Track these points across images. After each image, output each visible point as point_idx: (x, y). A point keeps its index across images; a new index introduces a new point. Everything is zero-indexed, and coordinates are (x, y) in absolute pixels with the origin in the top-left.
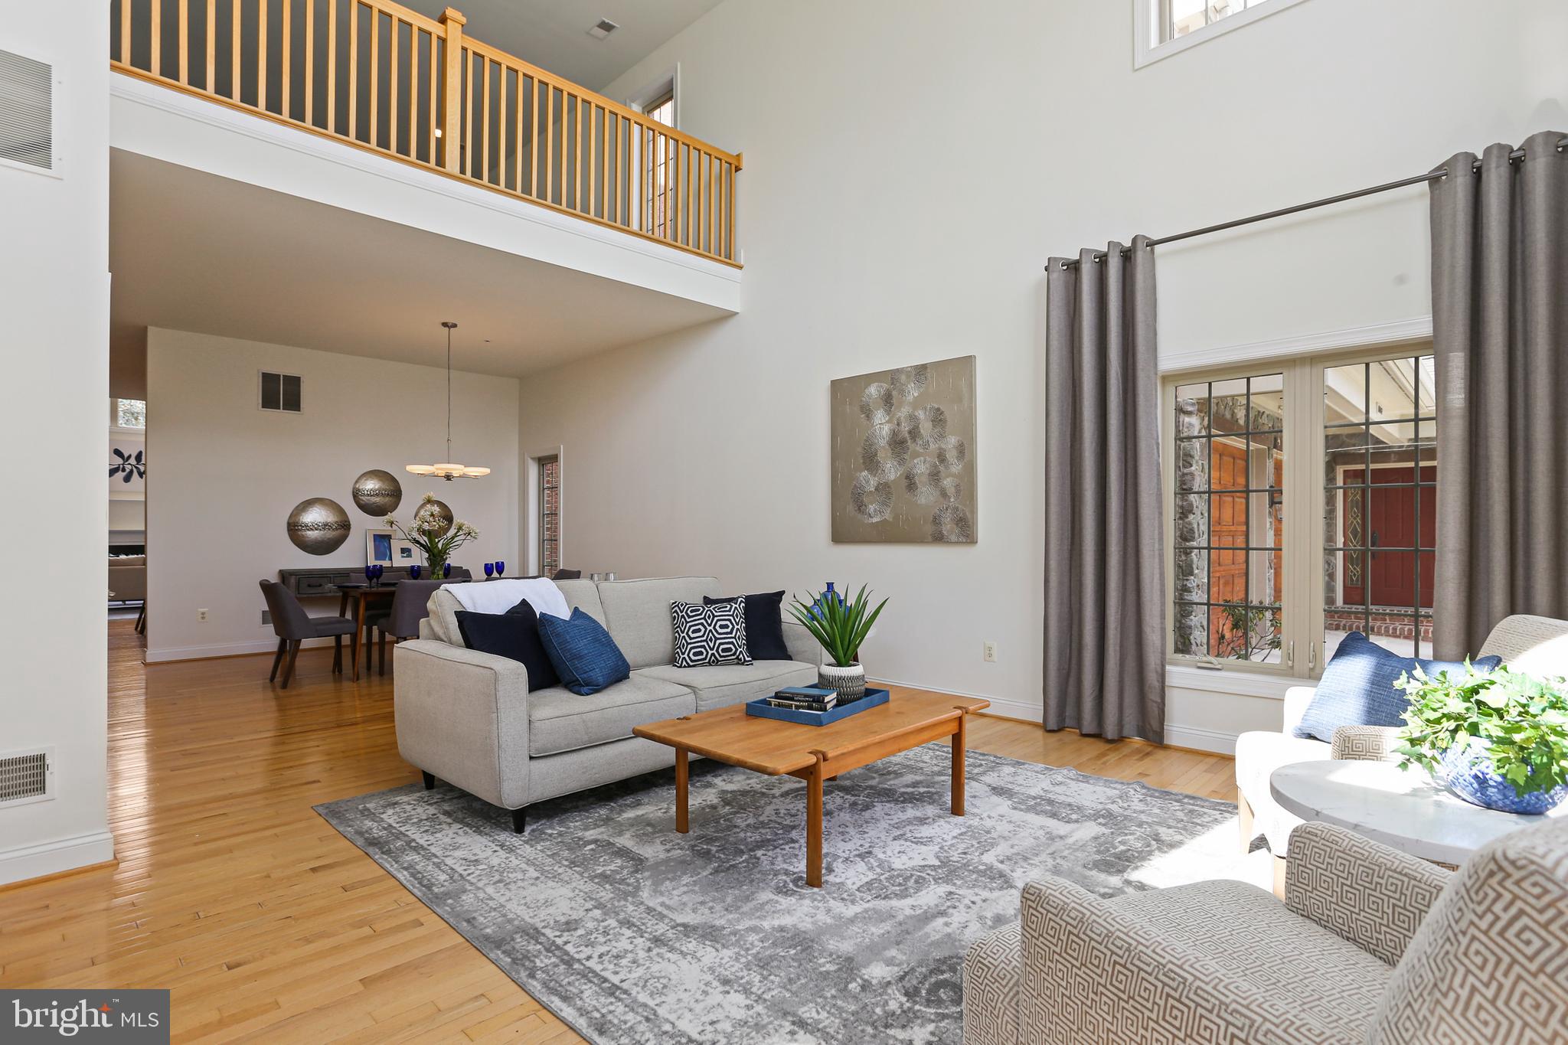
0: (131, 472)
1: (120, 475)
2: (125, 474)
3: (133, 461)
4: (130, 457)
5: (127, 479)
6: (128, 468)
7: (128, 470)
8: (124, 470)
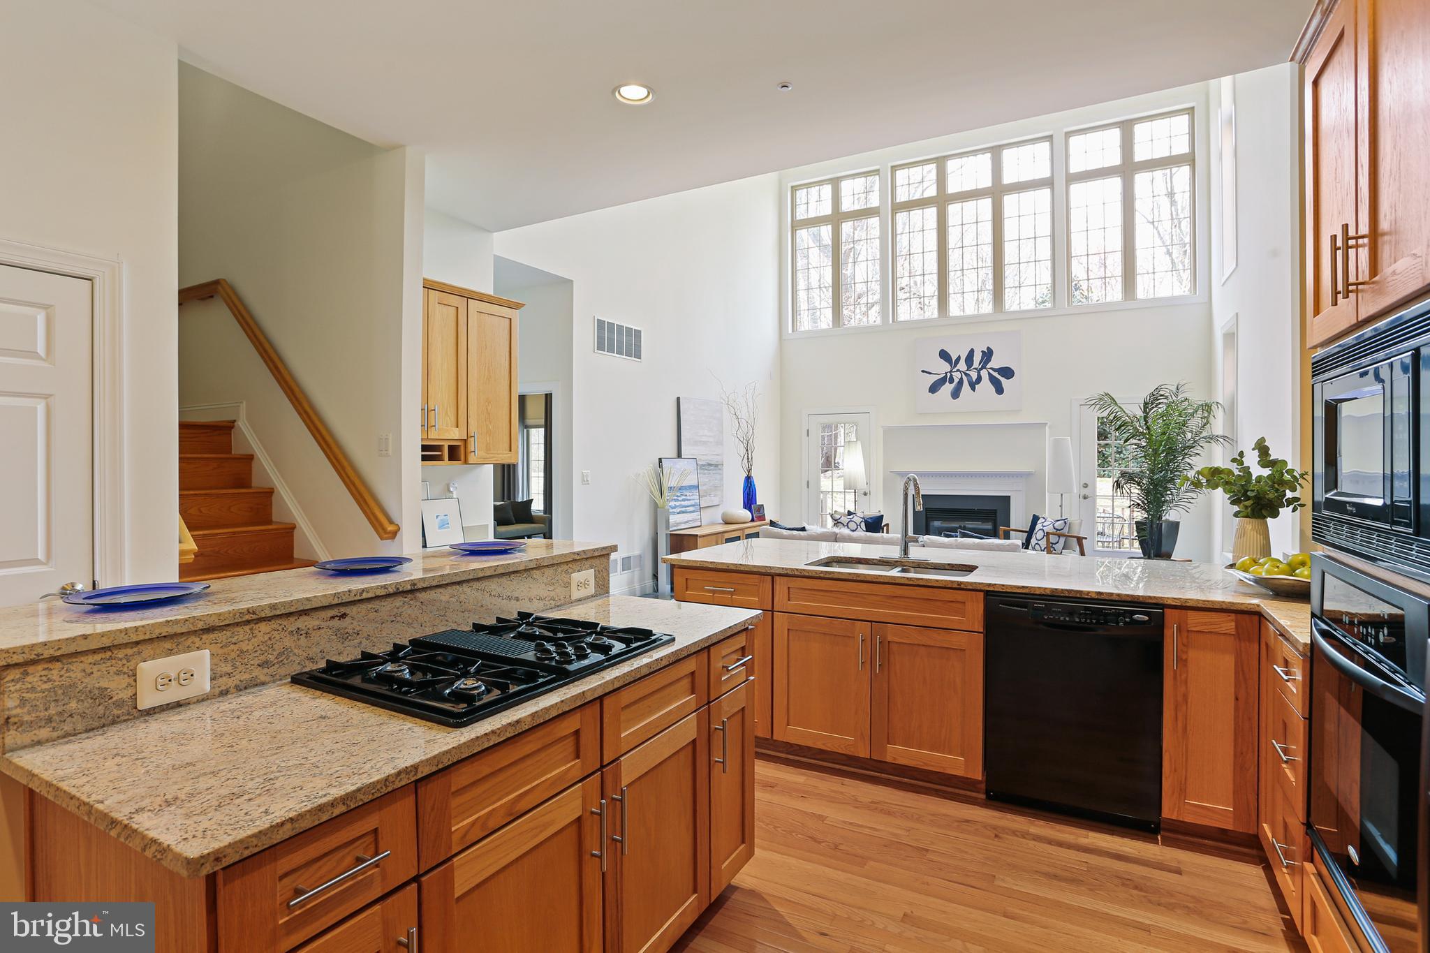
0: (961, 381)
1: (948, 388)
2: (953, 385)
3: (962, 366)
4: (958, 359)
5: (956, 394)
6: (957, 376)
7: (956, 380)
8: (951, 381)
